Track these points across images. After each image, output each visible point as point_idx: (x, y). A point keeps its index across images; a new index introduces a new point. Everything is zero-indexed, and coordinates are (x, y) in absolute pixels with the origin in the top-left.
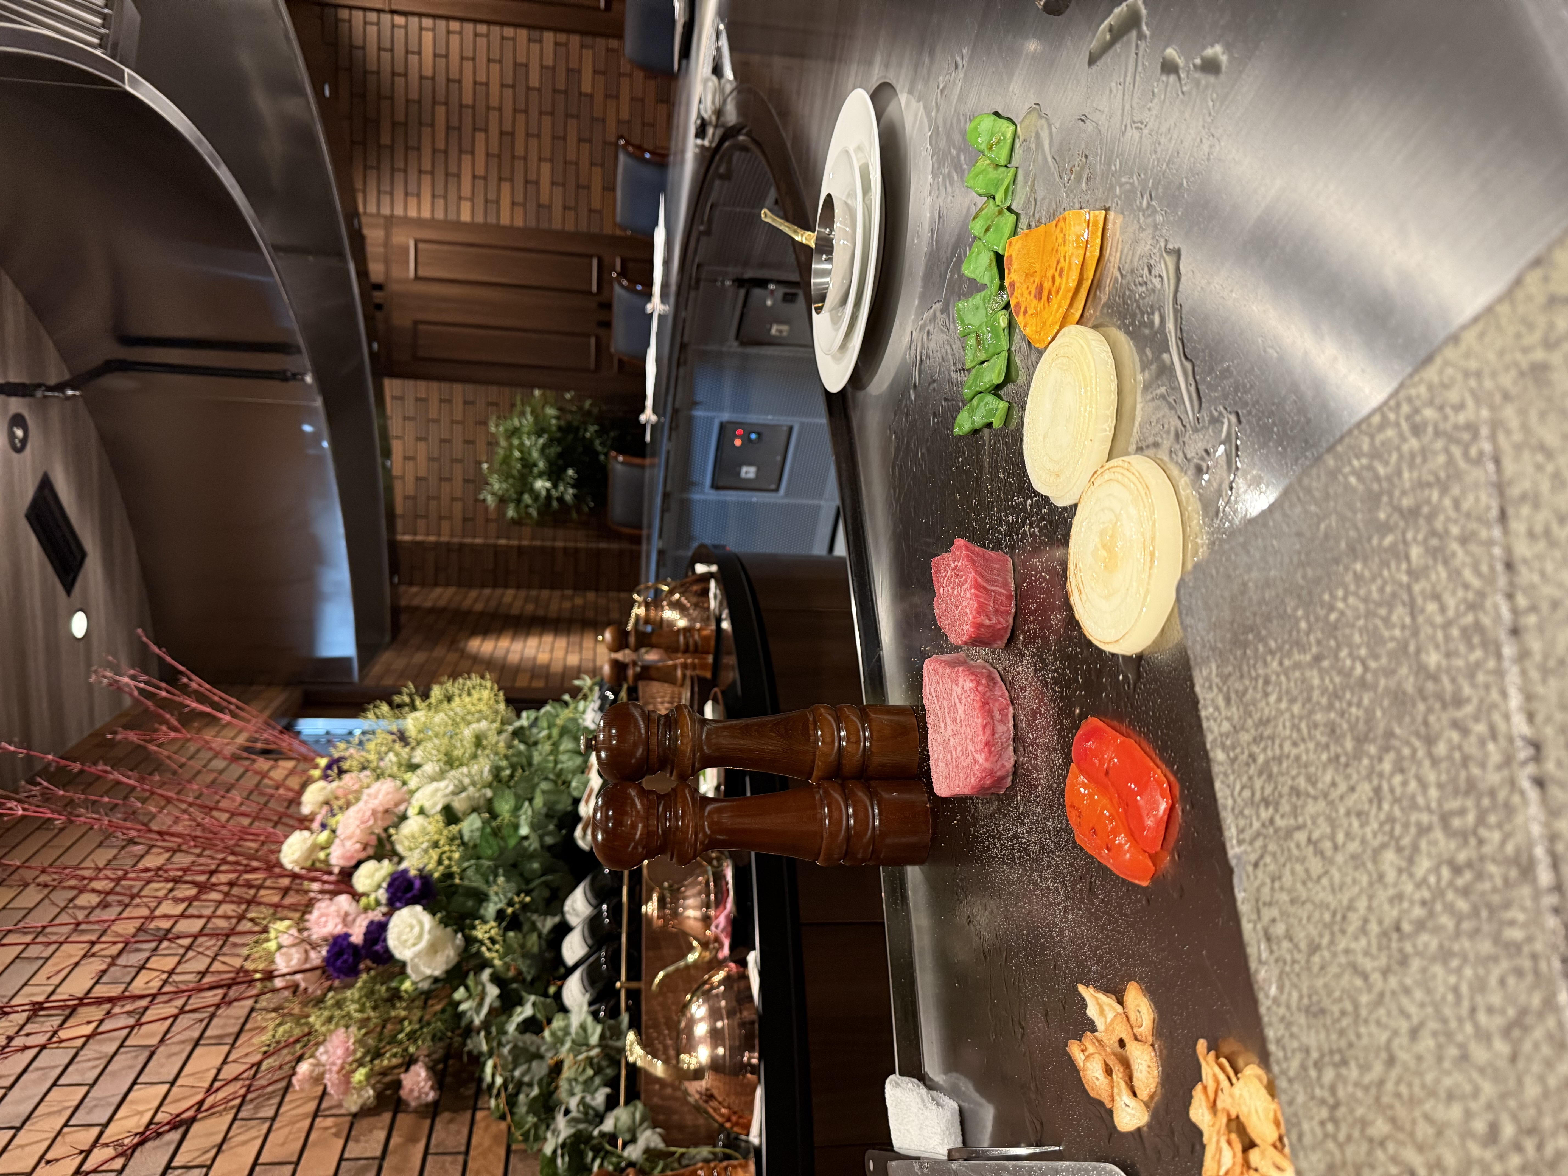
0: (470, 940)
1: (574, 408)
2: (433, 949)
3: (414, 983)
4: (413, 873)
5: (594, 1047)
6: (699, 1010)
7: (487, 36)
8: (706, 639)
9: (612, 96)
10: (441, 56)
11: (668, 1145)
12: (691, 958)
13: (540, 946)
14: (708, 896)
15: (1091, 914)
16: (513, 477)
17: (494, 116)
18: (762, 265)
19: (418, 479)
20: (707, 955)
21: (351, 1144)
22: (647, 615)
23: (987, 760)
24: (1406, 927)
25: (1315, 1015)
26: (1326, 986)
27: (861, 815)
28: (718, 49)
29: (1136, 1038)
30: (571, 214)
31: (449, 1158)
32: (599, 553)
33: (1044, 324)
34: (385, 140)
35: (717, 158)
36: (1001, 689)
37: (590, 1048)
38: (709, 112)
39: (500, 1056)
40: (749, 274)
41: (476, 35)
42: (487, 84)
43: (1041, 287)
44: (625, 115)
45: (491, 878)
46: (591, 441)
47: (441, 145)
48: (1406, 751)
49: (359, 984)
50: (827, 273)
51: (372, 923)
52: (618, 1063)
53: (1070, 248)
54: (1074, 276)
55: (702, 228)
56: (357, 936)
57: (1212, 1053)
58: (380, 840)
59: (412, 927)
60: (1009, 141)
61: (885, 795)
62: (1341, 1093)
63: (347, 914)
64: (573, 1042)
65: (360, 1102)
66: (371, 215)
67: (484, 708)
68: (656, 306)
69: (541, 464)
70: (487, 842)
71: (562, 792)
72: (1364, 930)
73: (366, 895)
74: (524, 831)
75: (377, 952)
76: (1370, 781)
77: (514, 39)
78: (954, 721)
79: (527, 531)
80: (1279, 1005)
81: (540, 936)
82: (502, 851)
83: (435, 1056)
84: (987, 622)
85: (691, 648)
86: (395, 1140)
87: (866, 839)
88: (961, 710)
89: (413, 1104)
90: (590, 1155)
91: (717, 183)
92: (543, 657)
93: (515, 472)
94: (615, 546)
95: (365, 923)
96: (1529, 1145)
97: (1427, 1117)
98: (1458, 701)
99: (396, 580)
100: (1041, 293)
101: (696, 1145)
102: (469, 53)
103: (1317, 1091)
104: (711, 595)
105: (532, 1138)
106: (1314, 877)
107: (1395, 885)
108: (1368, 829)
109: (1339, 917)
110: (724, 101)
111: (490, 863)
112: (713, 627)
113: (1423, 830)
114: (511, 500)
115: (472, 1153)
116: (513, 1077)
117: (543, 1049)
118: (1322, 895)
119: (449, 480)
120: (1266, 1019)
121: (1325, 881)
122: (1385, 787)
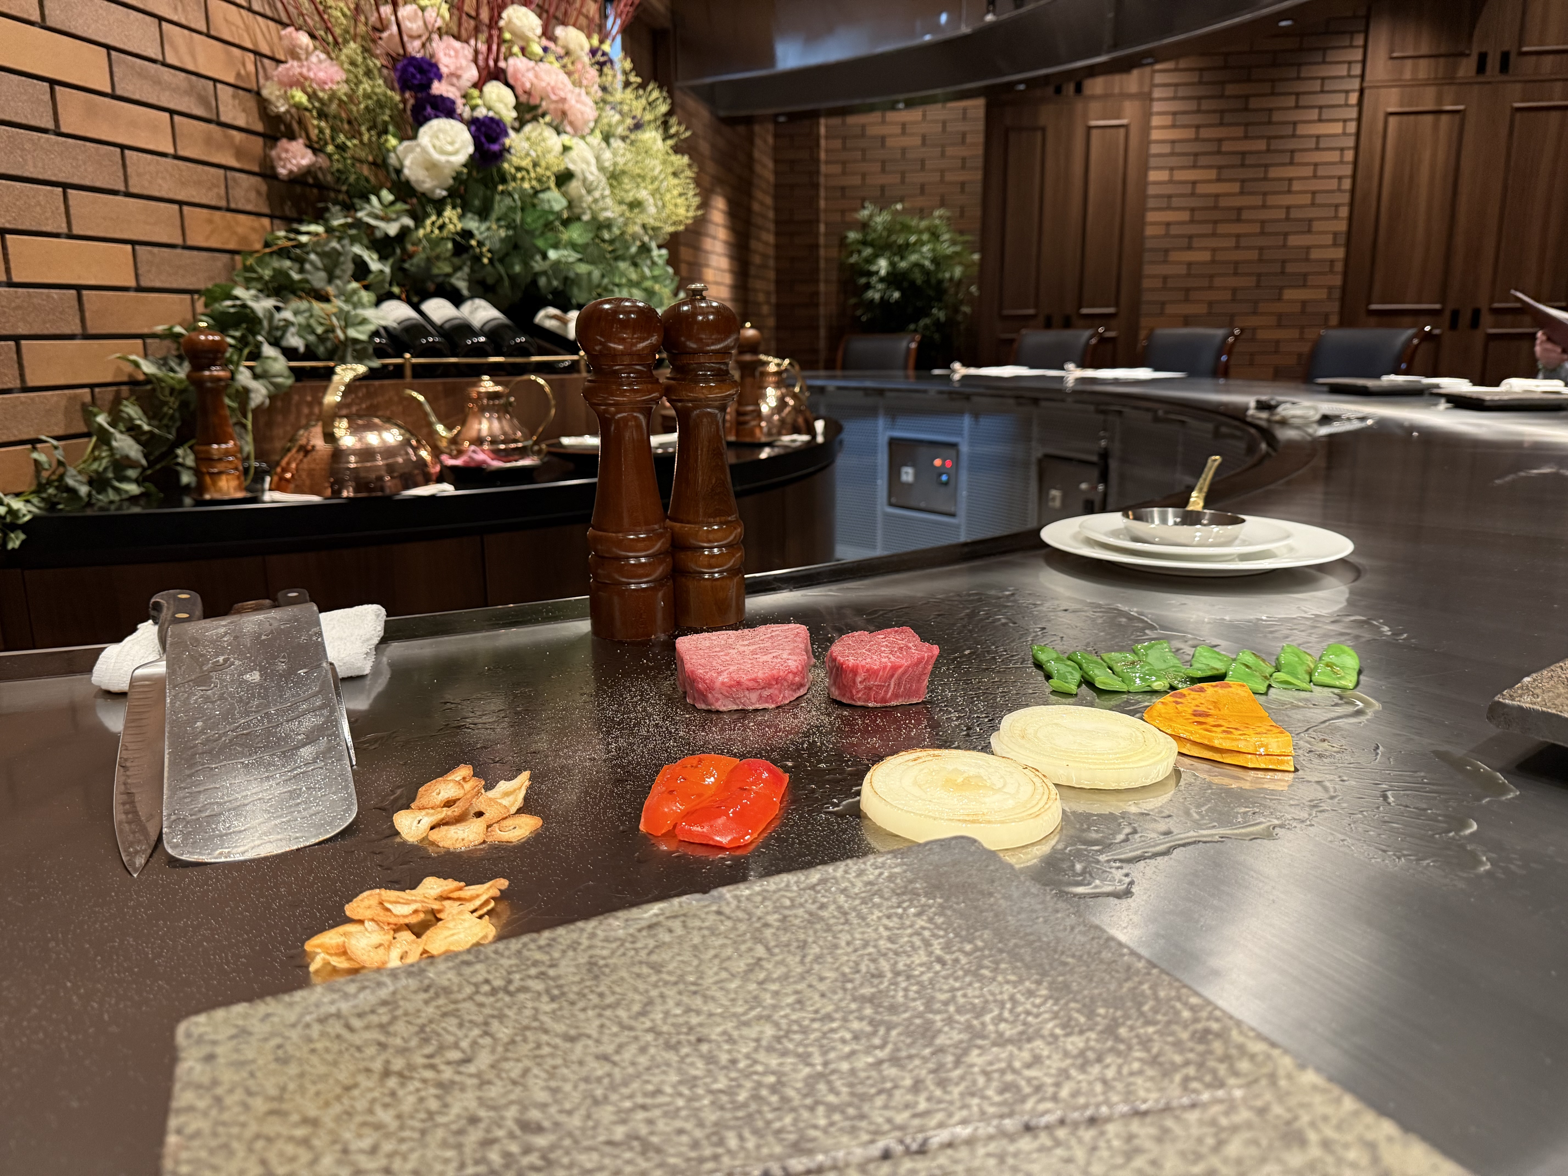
0: (439, 206)
1: (961, 296)
2: (432, 167)
3: (395, 149)
4: (507, 142)
5: (344, 333)
6: (392, 436)
7: (1339, 190)
8: (752, 433)
9: (1281, 321)
10: (1317, 143)
11: (255, 411)
12: (440, 428)
13: (438, 276)
14: (503, 442)
15: (597, 782)
16: (889, 236)
17: (1257, 200)
18: (1122, 477)
20: (443, 444)
21: (230, 90)
22: (769, 374)
23: (723, 683)
24: (704, 1048)
25: (589, 971)
26: (622, 979)
27: (641, 571)
28: (1349, 419)
29: (489, 826)
30: (1158, 284)
31: (222, 191)
32: (816, 328)
33: (1171, 720)
34: (1231, 89)
35: (1237, 423)
36: (789, 696)
37: (344, 329)
38: (1284, 413)
39: (328, 241)
40: (1113, 465)
41: (1340, 178)
42: (1289, 192)
43: (1207, 715)
44: (1261, 335)
45: (502, 223)
46: (928, 314)
47: (1226, 147)
48: (877, 1041)
49: (389, 92)
51: (453, 102)
52: (330, 359)
53: (1254, 739)
54: (1227, 745)
55: (1160, 413)
56: (438, 88)
57: (498, 893)
58: (536, 107)
59: (452, 143)
60: (1337, 683)
61: (660, 594)
62: (522, 996)
63: (458, 77)
64: (348, 312)
65: (273, 98)
66: (1152, 78)
67: (667, 211)
68: (1073, 373)
69: (903, 265)
70: (539, 217)
71: (590, 293)
72: (688, 1010)
73: (481, 96)
74: (552, 254)
75: (425, 109)
76: (836, 1011)
77: (1336, 217)
78: (754, 653)
79: (834, 253)
80: (589, 938)
81: (449, 275)
82: (531, 233)
83: (320, 175)
84: (859, 679)
85: (742, 419)
86: (237, 136)
87: (617, 576)
88: (765, 658)
89: (274, 153)
90: (237, 334)
91: (1210, 426)
92: (710, 274)
93: (893, 238)
94: (822, 344)
95: (451, 95)
96: (533, 1159)
97: (526, 1072)
98: (942, 1084)
99: (782, 119)
100: (1200, 715)
101: (255, 440)
102: (1321, 172)
103: (517, 976)
104: (795, 437)
105: (248, 275)
106: (725, 965)
107: (741, 1037)
108: (788, 1011)
109: (693, 988)
110: (1298, 428)
111: (518, 221)
112: (764, 439)
113: (805, 1059)
114: (865, 235)
115: (229, 215)
116: (308, 253)
117: (338, 282)
118: (710, 972)
119: (883, 170)
120: (572, 927)
121: (724, 975)
122: (834, 1025)
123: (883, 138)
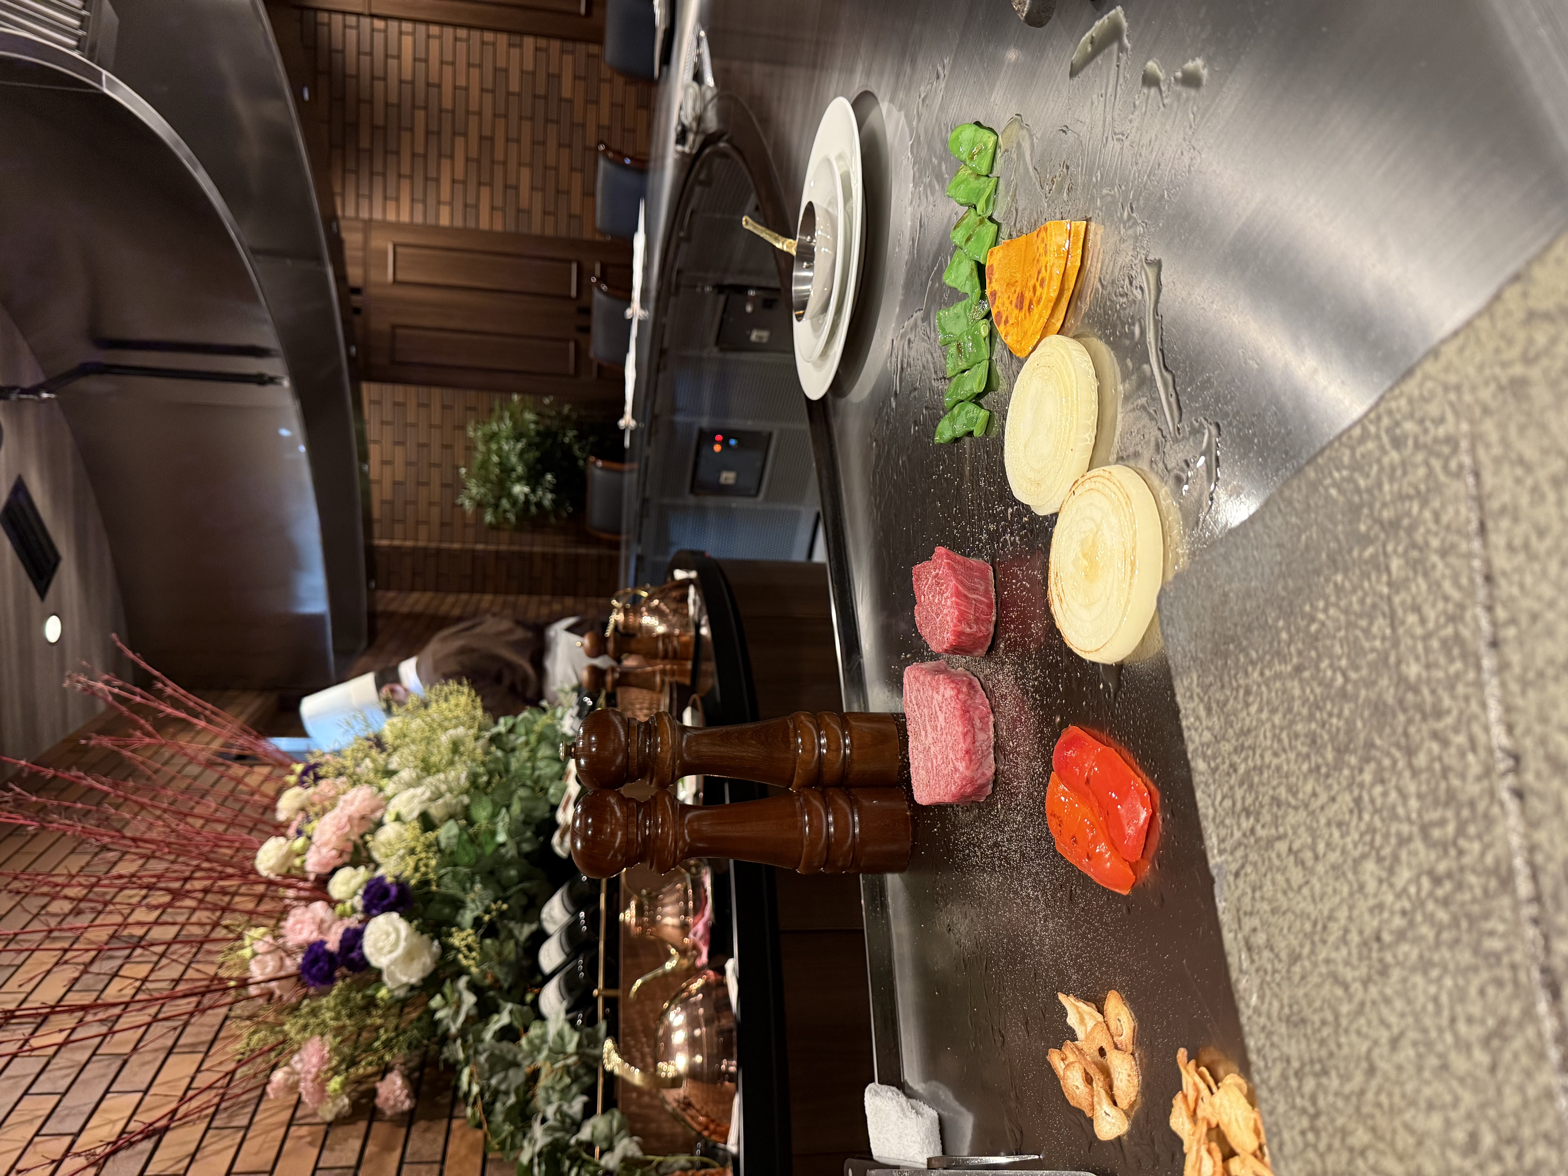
0: (446, 948)
1: (553, 413)
2: (410, 956)
3: (390, 991)
4: (389, 880)
5: (571, 1055)
6: (677, 1018)
7: (468, 40)
8: (685, 645)
9: (592, 101)
10: (420, 60)
11: (645, 1154)
12: (669, 965)
13: (517, 954)
14: (686, 903)
15: (1071, 922)
16: (491, 482)
17: (473, 120)
18: (742, 272)
20: (685, 963)
21: (325, 1153)
22: (626, 621)
23: (967, 768)
24: (1387, 937)
25: (1296, 1025)
26: (1306, 995)
27: (841, 823)
28: (699, 56)
29: (1116, 1047)
30: (550, 220)
31: (424, 1168)
32: (577, 558)
33: (1025, 333)
34: (365, 143)
35: (698, 164)
36: (981, 698)
37: (567, 1056)
38: (690, 118)
39: (477, 1064)
40: (729, 280)
41: (456, 39)
42: (467, 89)
43: (1021, 297)
44: (605, 121)
45: (468, 886)
46: (570, 446)
47: (420, 149)
48: (1387, 762)
49: (334, 992)
50: (808, 280)
51: (347, 930)
52: (596, 1071)
53: (1051, 258)
54: (1056, 286)
55: (682, 234)
56: (333, 943)
57: (1192, 1062)
58: (356, 847)
59: (388, 935)
60: (991, 151)
61: (866, 803)
62: (1321, 1102)
63: (322, 921)
64: (550, 1050)
65: (335, 1110)
66: (350, 219)
67: (461, 714)
68: (636, 311)
69: (520, 469)
70: (464, 849)
71: (540, 799)
72: (1344, 940)
73: (342, 901)
74: (501, 838)
75: (353, 960)
76: (1351, 792)
77: (494, 44)
78: (935, 728)
79: (504, 536)
80: (1259, 1015)
81: (517, 944)
82: (479, 858)
83: (411, 1065)
84: (968, 630)
85: (670, 654)
86: (370, 1149)
87: (846, 847)
88: (941, 718)
89: (389, 1113)
90: (567, 1163)
91: (698, 189)
93: (493, 477)
94: (593, 551)
95: (341, 931)
96: (1509, 1154)
97: (1407, 1127)
98: (1439, 713)
99: (373, 585)
100: (1022, 303)
101: (674, 1153)
102: (448, 57)
103: (1298, 1100)
104: (690, 601)
105: (508, 1146)
106: (1295, 886)
107: (1376, 895)
108: (1349, 840)
109: (1319, 927)
110: (705, 108)
111: (467, 870)
112: (692, 633)
113: (1404, 841)
114: (488, 505)
115: (448, 1162)
116: (489, 1086)
117: (520, 1057)
118: (1302, 905)
119: (427, 484)
120: (1246, 1029)
121: (1305, 891)
122: (1366, 797)
123: (395, 483)
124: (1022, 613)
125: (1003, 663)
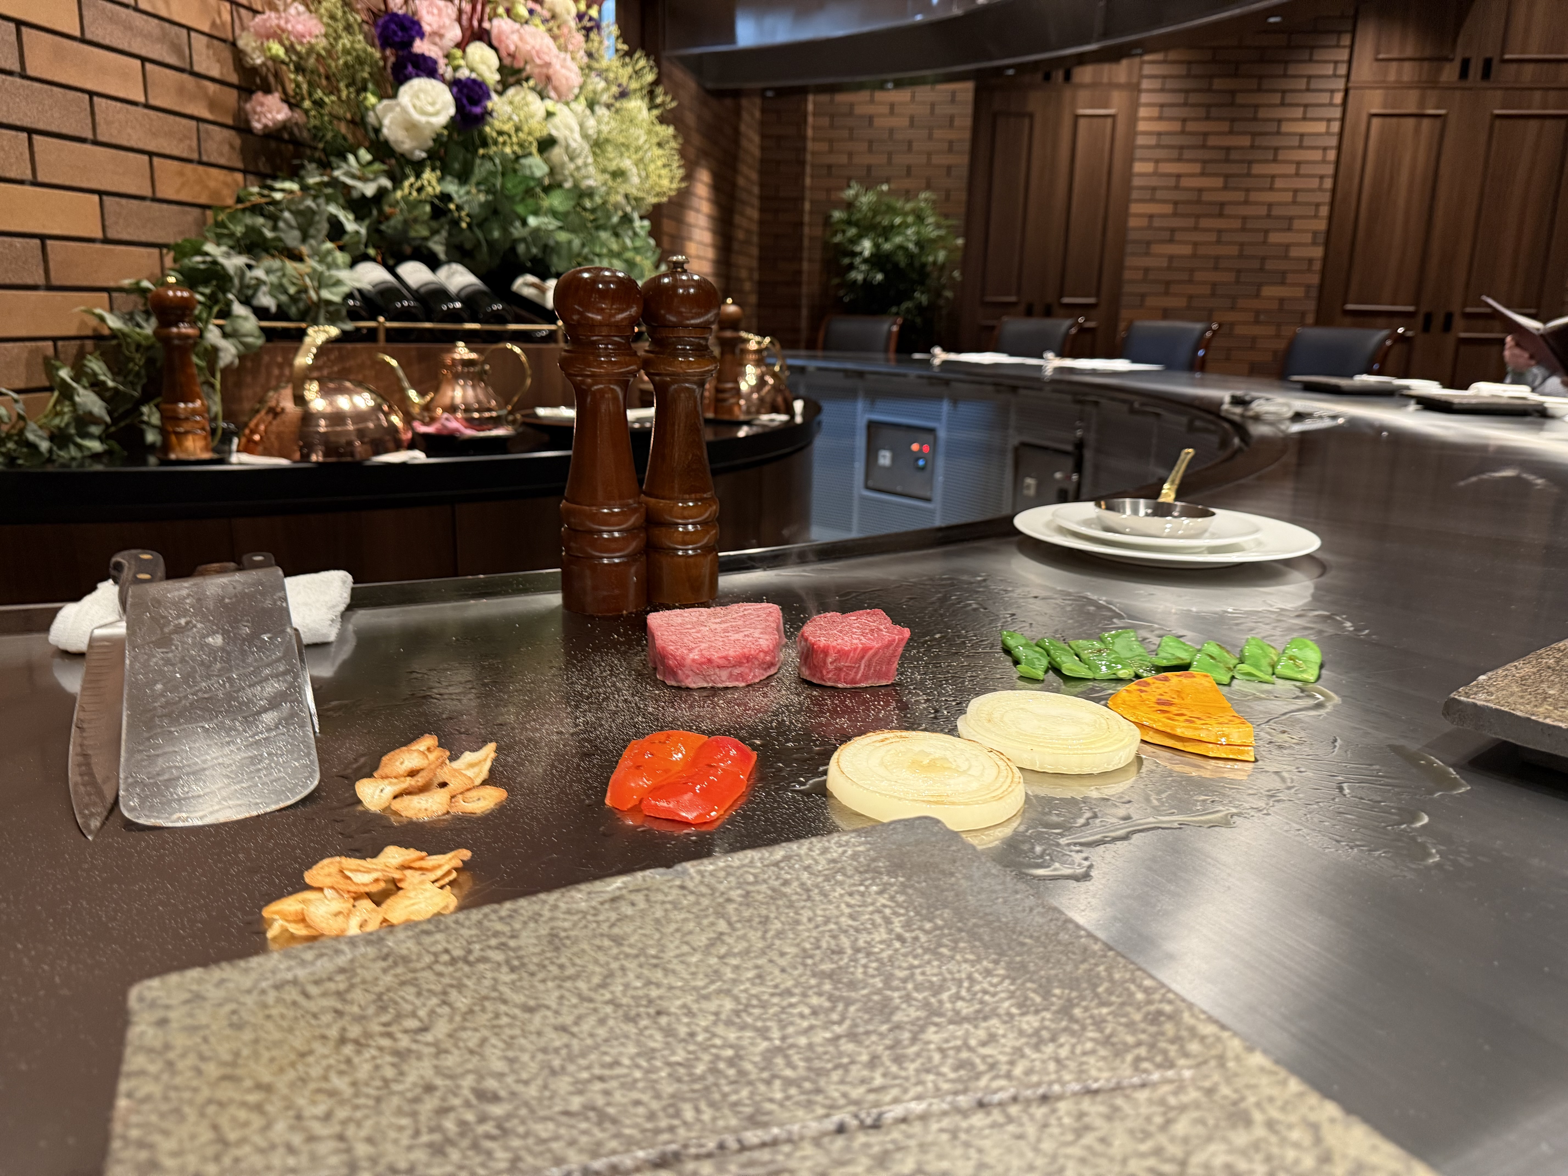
0: (418, 167)
1: (943, 280)
2: (411, 127)
3: (374, 107)
4: (490, 105)
5: (317, 293)
6: (364, 401)
7: (1321, 189)
8: (730, 410)
9: (1258, 317)
10: (1301, 141)
11: (224, 371)
12: (413, 394)
13: (414, 239)
14: (477, 410)
16: (874, 217)
17: (1240, 196)
18: (1097, 467)
19: (871, 118)
20: (416, 411)
21: (204, 39)
22: (749, 351)
23: (694, 660)
24: (663, 1020)
25: (550, 943)
26: (583, 951)
27: (614, 546)
28: (1320, 417)
29: (453, 797)
30: (1139, 275)
31: (194, 144)
32: (798, 307)
33: (1134, 707)
34: (1218, 84)
35: (1210, 417)
36: (758, 675)
37: (317, 291)
38: (1258, 409)
39: (303, 199)
40: (1088, 454)
41: (1322, 177)
42: (1271, 189)
43: (1170, 704)
44: (1239, 330)
45: (482, 187)
46: (911, 298)
47: (1211, 141)
48: (835, 1017)
49: (369, 49)
50: (1135, 511)
51: (435, 62)
52: (302, 320)
53: (1216, 729)
54: (1188, 734)
55: (1136, 405)
56: (420, 47)
57: (460, 864)
58: (519, 71)
59: (433, 104)
60: (1299, 676)
61: (633, 570)
62: (481, 967)
63: (441, 36)
64: (322, 273)
65: (249, 50)
66: (1141, 69)
67: (651, 182)
68: (1051, 363)
69: (887, 246)
70: (520, 183)
71: (569, 261)
72: (649, 983)
73: (464, 57)
74: (532, 221)
75: (406, 67)
76: (796, 986)
77: (1316, 216)
78: (725, 631)
79: (818, 231)
80: (551, 910)
81: (426, 239)
82: (511, 199)
83: (296, 130)
84: (830, 660)
85: (721, 396)
86: (211, 87)
87: (589, 550)
88: (737, 636)
89: (248, 106)
90: (207, 291)
91: (1184, 420)
92: (692, 248)
93: (878, 219)
94: (804, 324)
95: (433, 55)
96: (489, 1127)
97: (484, 1041)
98: (898, 1060)
99: (770, 94)
100: (1164, 704)
101: (224, 400)
102: (1304, 170)
103: (477, 947)
104: (774, 416)
105: (219, 230)
106: (686, 939)
107: (701, 1010)
108: (748, 985)
109: (654, 961)
110: (1270, 424)
111: (498, 185)
112: (742, 417)
113: (763, 1033)
114: (850, 214)
115: (201, 168)
116: (281, 211)
117: (313, 242)
118: (672, 946)
119: (870, 150)
120: (534, 899)
121: (685, 949)
122: (794, 1000)
124: (853, 711)
125: (798, 695)
